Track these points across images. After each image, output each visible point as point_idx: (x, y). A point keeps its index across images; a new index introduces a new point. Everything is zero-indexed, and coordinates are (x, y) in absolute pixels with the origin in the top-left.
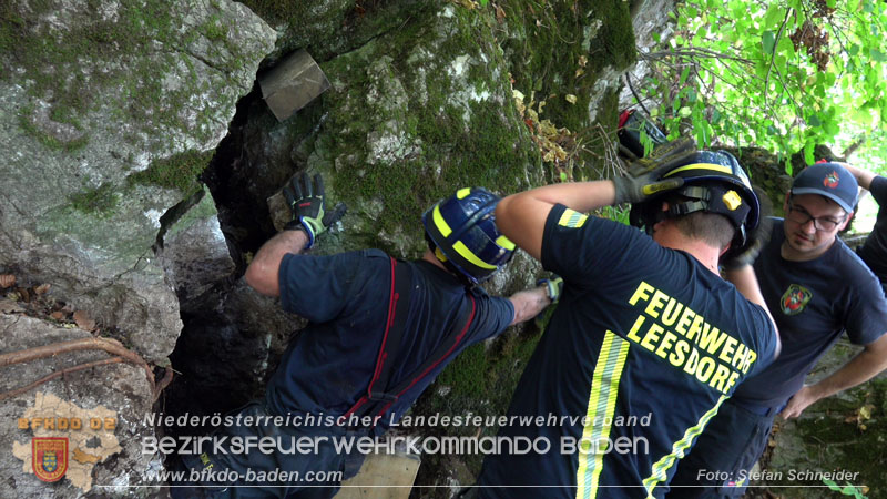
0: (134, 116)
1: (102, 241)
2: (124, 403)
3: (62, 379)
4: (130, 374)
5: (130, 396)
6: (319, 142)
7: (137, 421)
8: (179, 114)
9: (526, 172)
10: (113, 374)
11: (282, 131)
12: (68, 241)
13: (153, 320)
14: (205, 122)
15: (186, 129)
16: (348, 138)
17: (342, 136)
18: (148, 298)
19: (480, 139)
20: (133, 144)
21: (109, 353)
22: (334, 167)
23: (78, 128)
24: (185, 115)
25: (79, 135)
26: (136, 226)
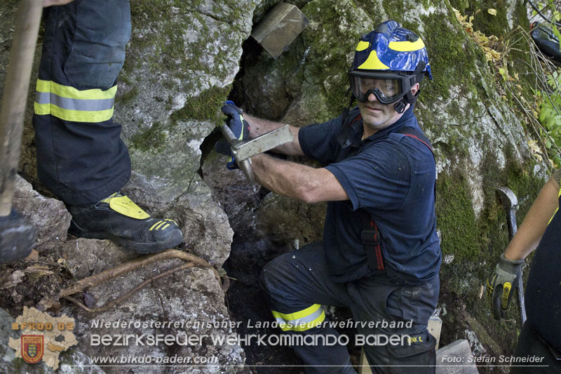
0: (168, 67)
1: (160, 171)
2: (202, 300)
3: (152, 286)
4: (202, 275)
5: (206, 293)
6: (307, 72)
7: (215, 313)
8: (201, 60)
9: (477, 66)
10: (189, 276)
11: (275, 73)
12: (135, 176)
13: (209, 231)
14: (221, 63)
15: (207, 71)
16: (331, 63)
17: (326, 62)
18: (202, 213)
19: (436, 45)
20: (170, 88)
21: (182, 260)
22: (324, 88)
23: (128, 84)
24: (205, 60)
25: (130, 89)
26: (183, 155)
